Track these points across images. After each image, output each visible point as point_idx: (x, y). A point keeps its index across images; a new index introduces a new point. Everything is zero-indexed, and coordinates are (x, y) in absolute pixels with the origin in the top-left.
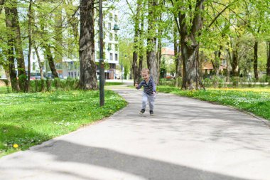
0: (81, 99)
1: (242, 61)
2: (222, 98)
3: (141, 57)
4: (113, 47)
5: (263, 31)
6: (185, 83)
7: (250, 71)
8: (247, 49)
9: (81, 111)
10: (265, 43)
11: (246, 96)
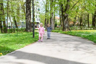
0: (26, 36)
1: (84, 21)
2: (77, 34)
3: (48, 20)
4: (38, 16)
5: (90, 10)
6: (64, 29)
7: (86, 24)
8: (85, 17)
9: (26, 40)
10: (91, 14)
11: (85, 33)
